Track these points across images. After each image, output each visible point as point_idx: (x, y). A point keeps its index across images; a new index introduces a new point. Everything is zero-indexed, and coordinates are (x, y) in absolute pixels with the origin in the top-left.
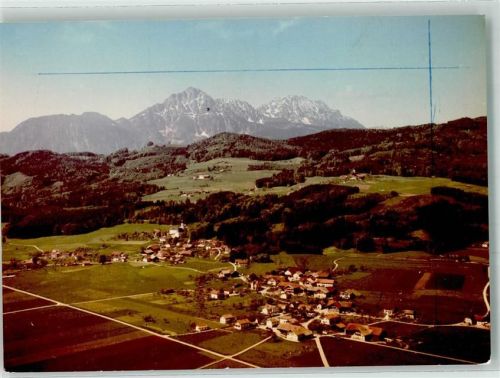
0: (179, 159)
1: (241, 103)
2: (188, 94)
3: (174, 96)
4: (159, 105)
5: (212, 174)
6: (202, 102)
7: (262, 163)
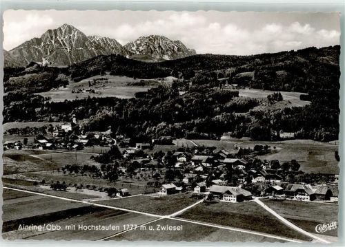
0: (61, 76)
1: (111, 40)
2: (63, 31)
3: (50, 31)
4: (37, 39)
5: (93, 88)
6: (76, 38)
7: (138, 80)
